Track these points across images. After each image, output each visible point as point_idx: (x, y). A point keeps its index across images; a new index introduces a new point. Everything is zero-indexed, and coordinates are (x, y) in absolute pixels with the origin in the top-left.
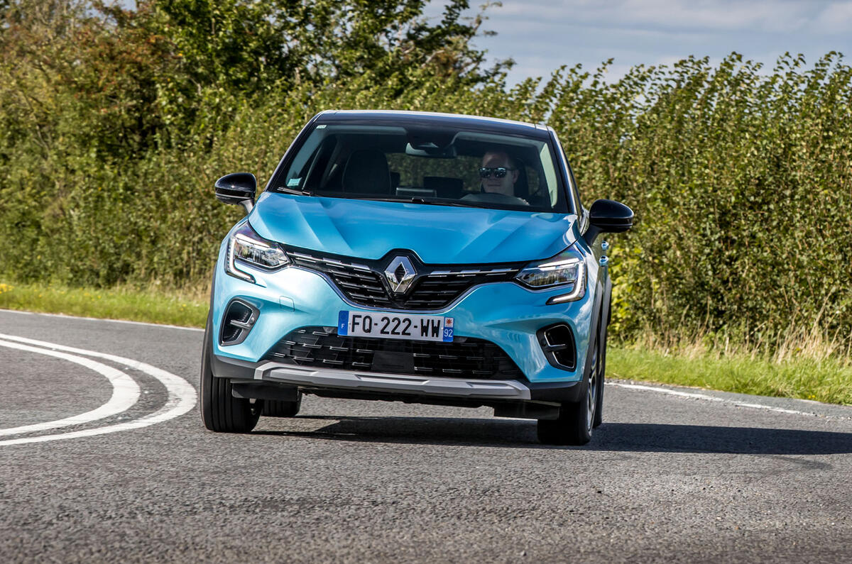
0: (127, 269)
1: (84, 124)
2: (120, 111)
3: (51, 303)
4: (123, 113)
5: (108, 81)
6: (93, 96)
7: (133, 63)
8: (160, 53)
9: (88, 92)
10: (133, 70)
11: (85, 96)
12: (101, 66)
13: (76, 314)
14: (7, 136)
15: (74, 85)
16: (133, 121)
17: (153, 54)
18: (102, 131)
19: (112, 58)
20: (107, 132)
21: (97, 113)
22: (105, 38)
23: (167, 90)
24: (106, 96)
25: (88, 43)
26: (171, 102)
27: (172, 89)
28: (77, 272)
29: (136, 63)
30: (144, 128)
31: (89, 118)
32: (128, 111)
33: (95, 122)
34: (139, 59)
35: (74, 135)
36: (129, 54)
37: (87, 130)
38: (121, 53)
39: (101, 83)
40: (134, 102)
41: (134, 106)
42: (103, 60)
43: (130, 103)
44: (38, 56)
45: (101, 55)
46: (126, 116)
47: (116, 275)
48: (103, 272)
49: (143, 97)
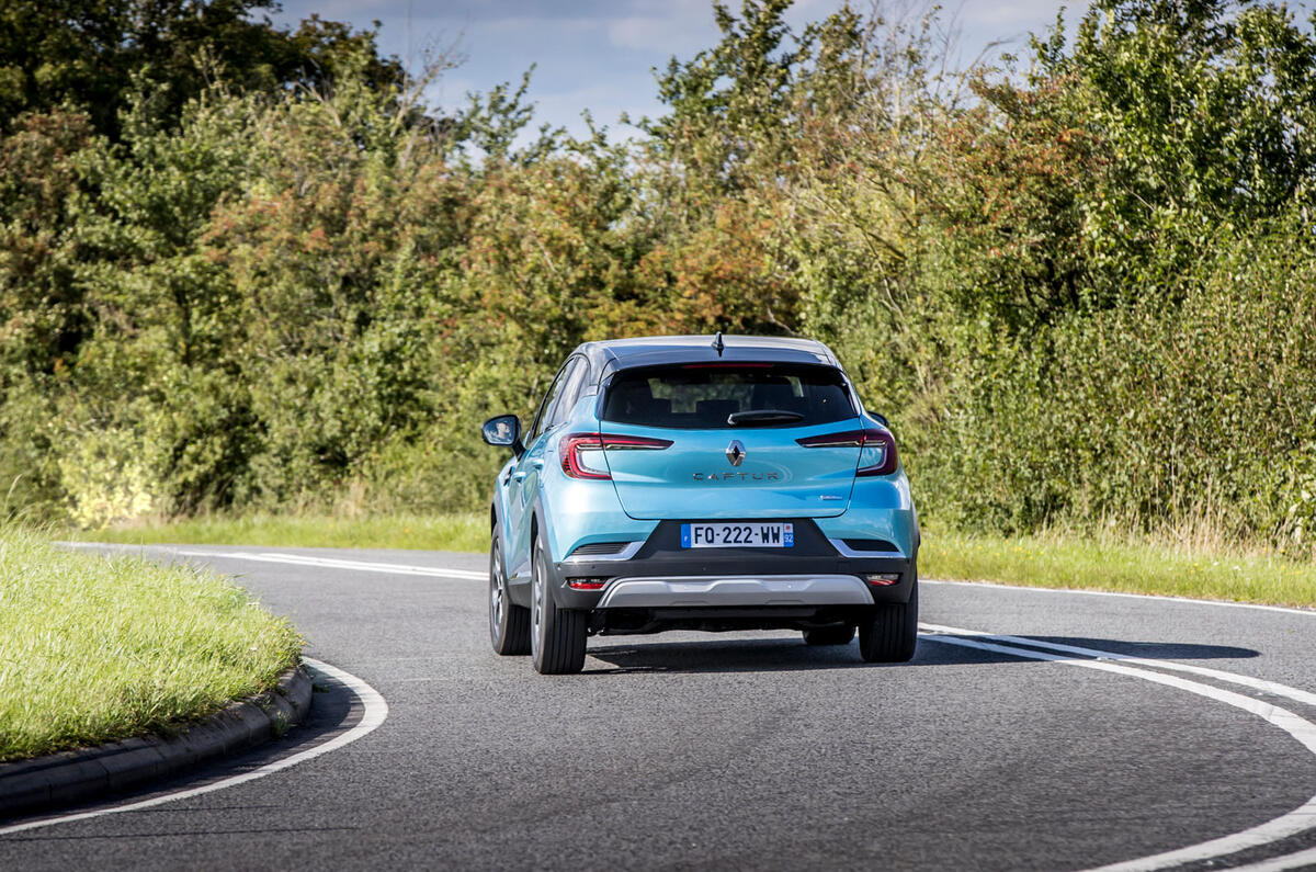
0: (1055, 502)
1: (964, 274)
2: (1019, 253)
3: (964, 564)
4: (1024, 254)
5: (998, 205)
6: (977, 230)
7: (1037, 175)
8: (1079, 157)
9: (968, 225)
10: (1037, 187)
11: (963, 231)
12: (987, 183)
13: (1010, 581)
14: (830, 296)
15: (944, 215)
16: (1041, 267)
17: (1067, 159)
18: (990, 283)
19: (1004, 169)
20: (997, 285)
21: (984, 257)
22: (991, 138)
23: (1099, 213)
24: (996, 229)
25: (964, 148)
26: (1106, 232)
27: (1107, 211)
28: (971, 509)
29: (1044, 174)
30: (1057, 276)
31: (971, 265)
32: (1033, 249)
33: (980, 270)
34: (1047, 168)
35: (949, 293)
36: (1029, 159)
37: (968, 283)
38: (1016, 160)
39: (986, 209)
40: (1043, 236)
41: (1043, 243)
42: (990, 173)
43: (1036, 239)
44: (888, 171)
45: (986, 165)
46: (1029, 259)
47: (1041, 512)
48: (1017, 509)
49: (1056, 228)
